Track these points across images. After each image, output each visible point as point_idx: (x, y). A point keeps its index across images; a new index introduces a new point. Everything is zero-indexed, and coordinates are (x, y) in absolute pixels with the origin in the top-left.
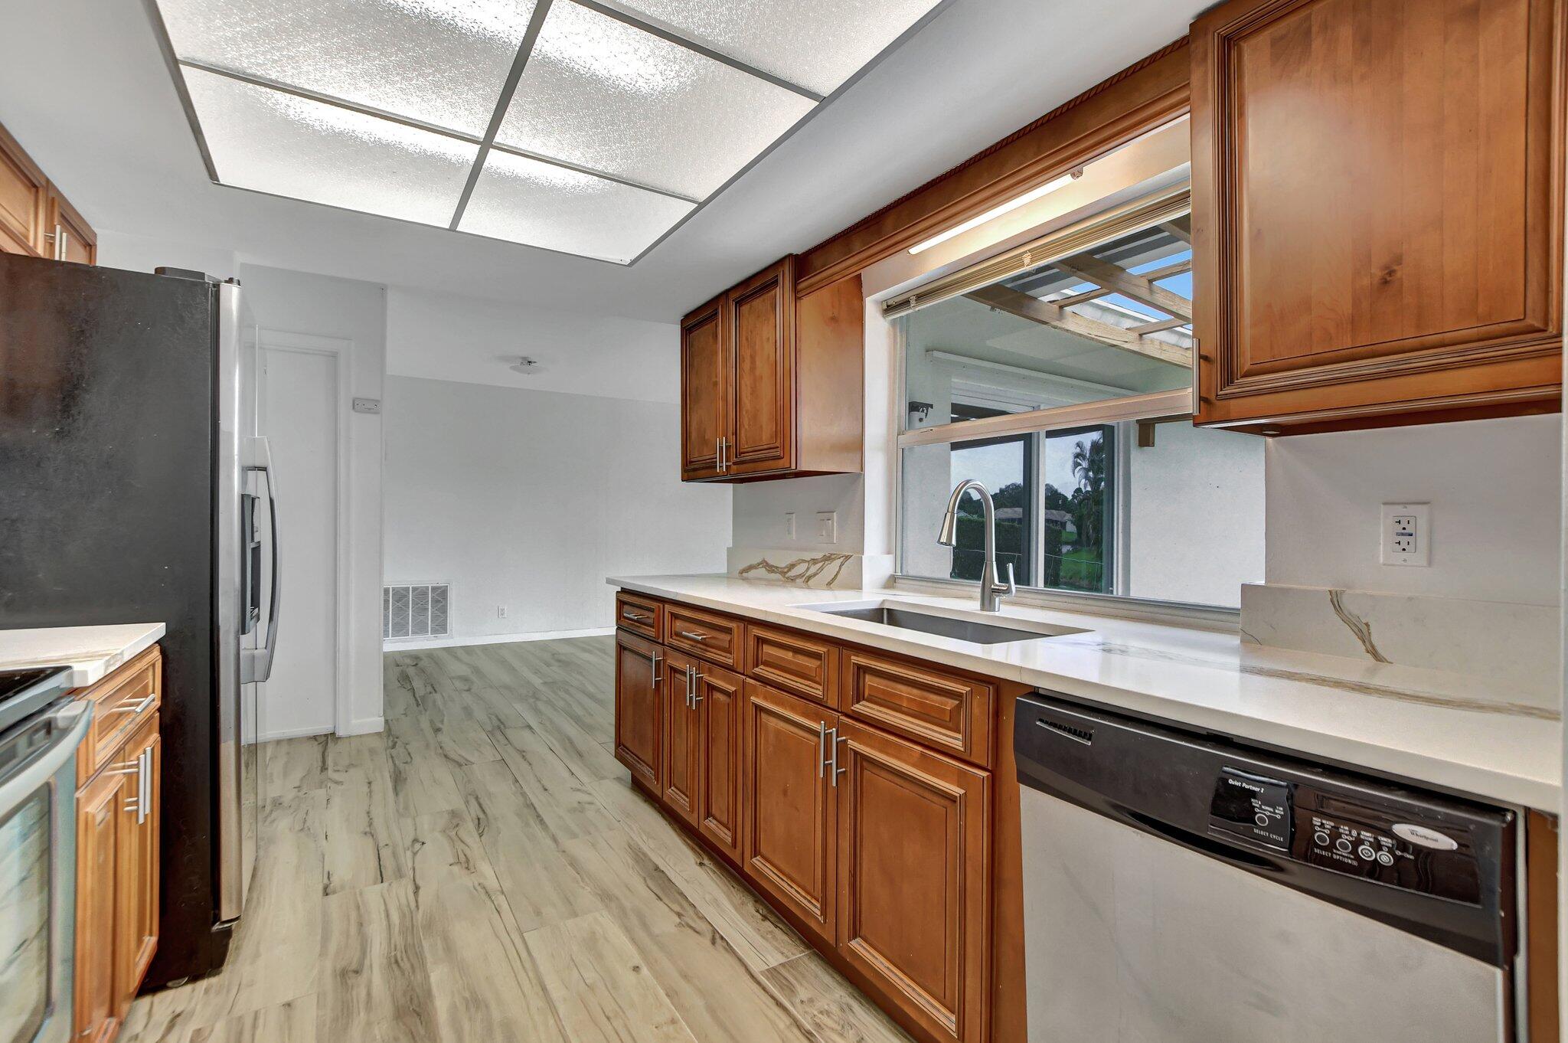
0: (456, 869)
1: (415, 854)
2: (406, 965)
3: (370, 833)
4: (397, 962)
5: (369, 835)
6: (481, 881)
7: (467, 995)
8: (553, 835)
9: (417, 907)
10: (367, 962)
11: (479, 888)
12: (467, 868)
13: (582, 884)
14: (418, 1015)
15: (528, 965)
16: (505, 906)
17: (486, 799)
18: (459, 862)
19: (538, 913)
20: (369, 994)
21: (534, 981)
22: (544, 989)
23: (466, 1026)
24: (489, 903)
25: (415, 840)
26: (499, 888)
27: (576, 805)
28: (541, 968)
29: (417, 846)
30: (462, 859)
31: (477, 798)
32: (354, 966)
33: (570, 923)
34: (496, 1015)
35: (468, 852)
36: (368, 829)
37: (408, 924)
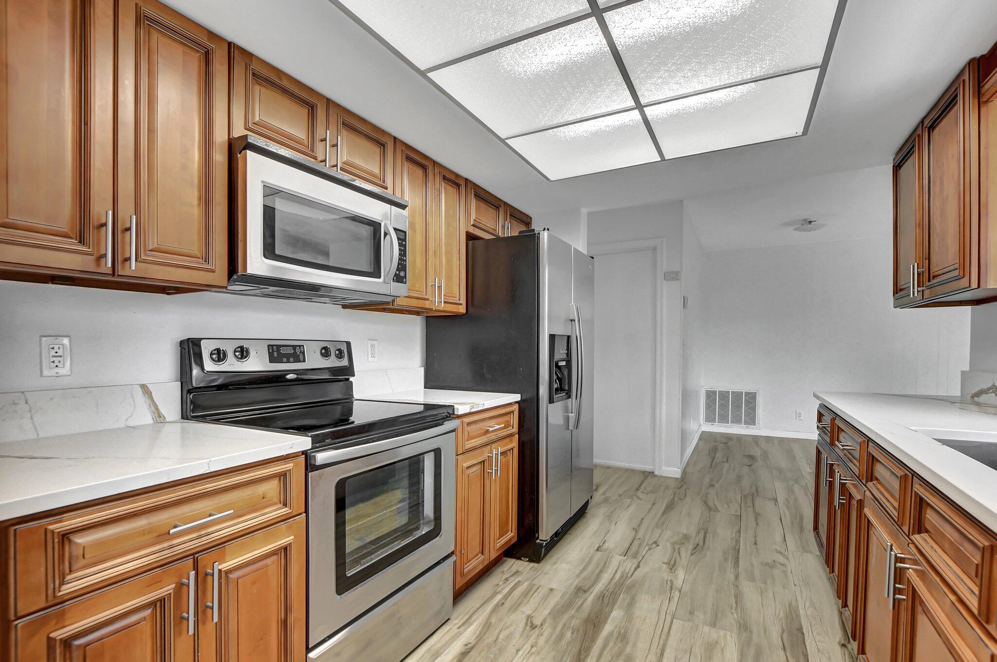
0: (665, 566)
1: (650, 549)
2: (606, 600)
3: (636, 530)
4: (603, 597)
5: (635, 530)
6: (673, 579)
7: (622, 631)
8: (738, 573)
9: (631, 576)
10: (591, 590)
11: (669, 583)
12: (671, 569)
13: (733, 611)
14: (595, 626)
15: (663, 637)
16: (676, 599)
17: (711, 535)
18: (668, 564)
19: (692, 613)
20: (582, 604)
21: (660, 647)
22: (662, 654)
23: (611, 645)
24: (668, 592)
25: (655, 542)
26: (680, 589)
27: (770, 561)
28: (669, 642)
29: (654, 546)
30: (672, 562)
31: (706, 533)
32: (585, 588)
33: (707, 629)
34: (628, 650)
35: (678, 561)
36: (636, 528)
37: (621, 582)
